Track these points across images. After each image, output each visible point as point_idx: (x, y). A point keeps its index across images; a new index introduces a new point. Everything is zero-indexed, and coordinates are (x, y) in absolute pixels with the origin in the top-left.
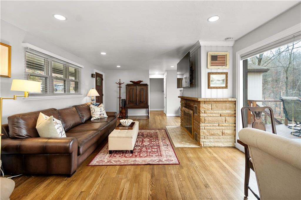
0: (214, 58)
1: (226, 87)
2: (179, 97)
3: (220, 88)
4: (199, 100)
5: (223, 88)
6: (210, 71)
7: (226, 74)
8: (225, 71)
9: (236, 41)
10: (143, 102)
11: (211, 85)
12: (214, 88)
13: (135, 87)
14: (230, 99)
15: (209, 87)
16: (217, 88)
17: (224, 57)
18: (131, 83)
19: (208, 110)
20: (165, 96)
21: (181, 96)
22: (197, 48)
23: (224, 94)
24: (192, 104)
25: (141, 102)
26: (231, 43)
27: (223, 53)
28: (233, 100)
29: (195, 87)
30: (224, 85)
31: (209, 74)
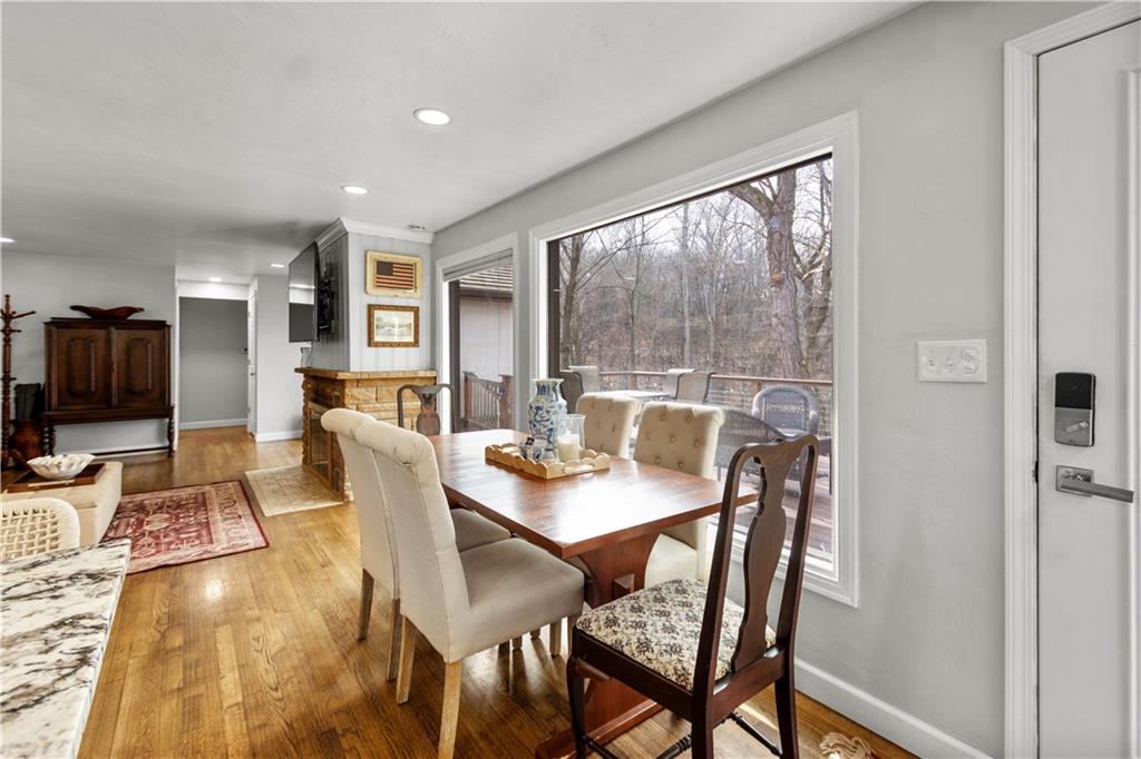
0: (384, 268)
1: (416, 343)
2: (297, 370)
3: (399, 345)
4: (341, 376)
5: (406, 345)
6: (373, 301)
7: (416, 310)
8: (412, 303)
9: (436, 234)
10: (141, 394)
11: (377, 339)
12: (384, 344)
13: (101, 333)
14: (422, 374)
15: (371, 343)
16: (391, 345)
17: (410, 268)
18: (77, 315)
19: (366, 402)
20: (251, 369)
21: (304, 366)
22: (339, 235)
23: (408, 362)
24: (329, 390)
25: (132, 392)
26: (427, 238)
27: (406, 258)
28: (429, 374)
29: (338, 340)
30: (411, 339)
31: (371, 308)
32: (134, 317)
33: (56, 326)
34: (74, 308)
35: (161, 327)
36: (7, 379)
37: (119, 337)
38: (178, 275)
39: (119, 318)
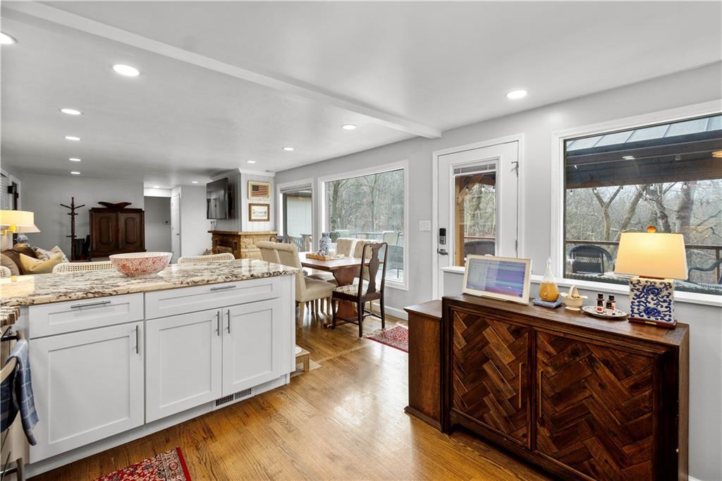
0: (255, 188)
1: (268, 220)
2: (209, 232)
3: (261, 220)
4: (240, 234)
5: (265, 220)
6: (251, 202)
7: (268, 205)
8: (266, 203)
9: (277, 173)
10: (132, 243)
11: (253, 218)
12: (256, 220)
13: (113, 215)
14: (271, 233)
15: (250, 220)
16: (258, 220)
17: (266, 188)
18: (100, 206)
19: (249, 244)
21: (213, 230)
22: (236, 174)
23: (266, 227)
24: (231, 240)
25: (128, 243)
26: (273, 175)
27: (264, 183)
28: (274, 233)
29: (235, 218)
30: (266, 218)
31: (250, 205)
32: (127, 207)
33: (94, 211)
34: (100, 203)
35: (140, 211)
36: (73, 236)
37: (122, 217)
38: (145, 186)
39: (121, 208)
